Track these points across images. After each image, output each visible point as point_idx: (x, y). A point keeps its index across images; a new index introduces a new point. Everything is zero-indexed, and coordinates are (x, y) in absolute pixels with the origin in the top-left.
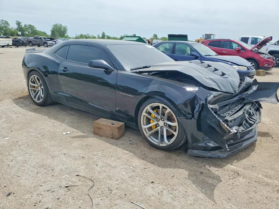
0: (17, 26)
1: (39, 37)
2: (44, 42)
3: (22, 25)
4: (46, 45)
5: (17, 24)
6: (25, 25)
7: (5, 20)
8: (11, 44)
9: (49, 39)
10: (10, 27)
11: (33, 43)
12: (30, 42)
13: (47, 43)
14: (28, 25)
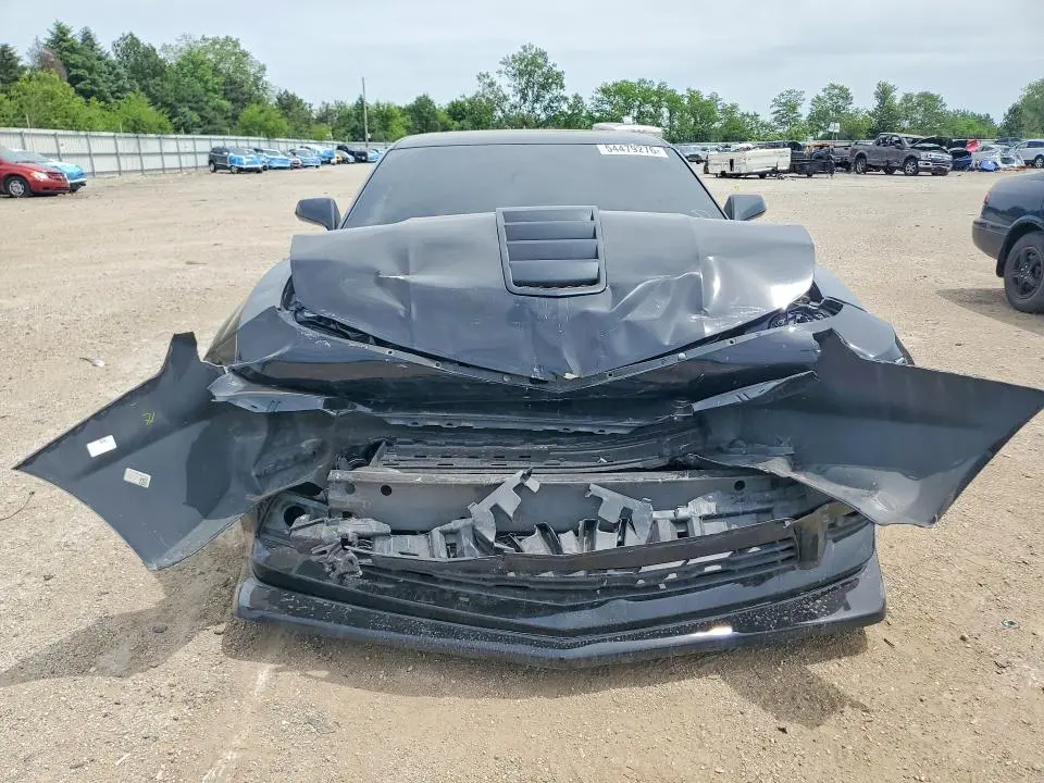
0: (876, 103)
1: (895, 139)
2: (907, 155)
3: (894, 98)
4: (910, 167)
5: (878, 96)
6: (907, 96)
7: (841, 85)
8: (785, 168)
9: (932, 145)
10: (850, 107)
11: (871, 160)
12: (861, 156)
13: (914, 159)
14: (917, 94)
